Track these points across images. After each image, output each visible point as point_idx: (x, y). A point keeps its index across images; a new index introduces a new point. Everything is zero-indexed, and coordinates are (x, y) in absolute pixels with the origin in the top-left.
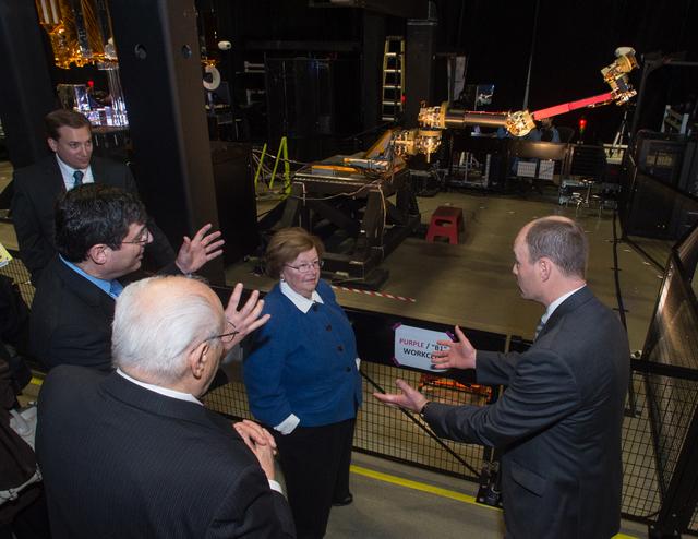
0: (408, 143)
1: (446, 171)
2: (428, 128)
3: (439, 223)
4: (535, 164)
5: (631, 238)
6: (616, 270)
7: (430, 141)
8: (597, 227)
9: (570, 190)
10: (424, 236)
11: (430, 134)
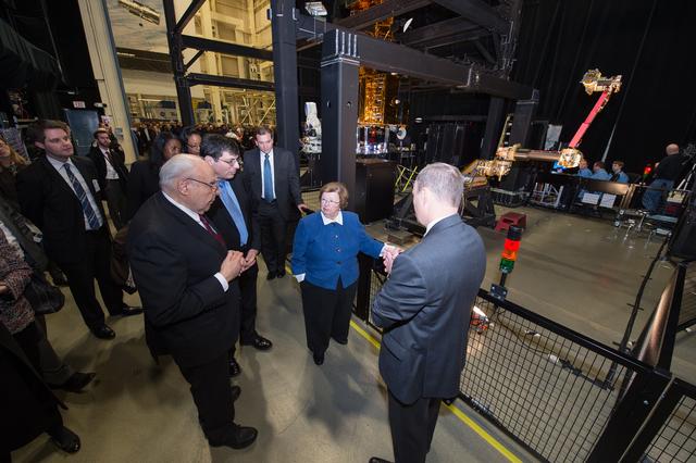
0: (487, 167)
1: (528, 194)
2: (502, 159)
3: (505, 221)
4: (598, 196)
5: (673, 258)
6: (647, 278)
7: (503, 168)
8: (646, 247)
9: (626, 217)
10: (493, 228)
11: (504, 163)
